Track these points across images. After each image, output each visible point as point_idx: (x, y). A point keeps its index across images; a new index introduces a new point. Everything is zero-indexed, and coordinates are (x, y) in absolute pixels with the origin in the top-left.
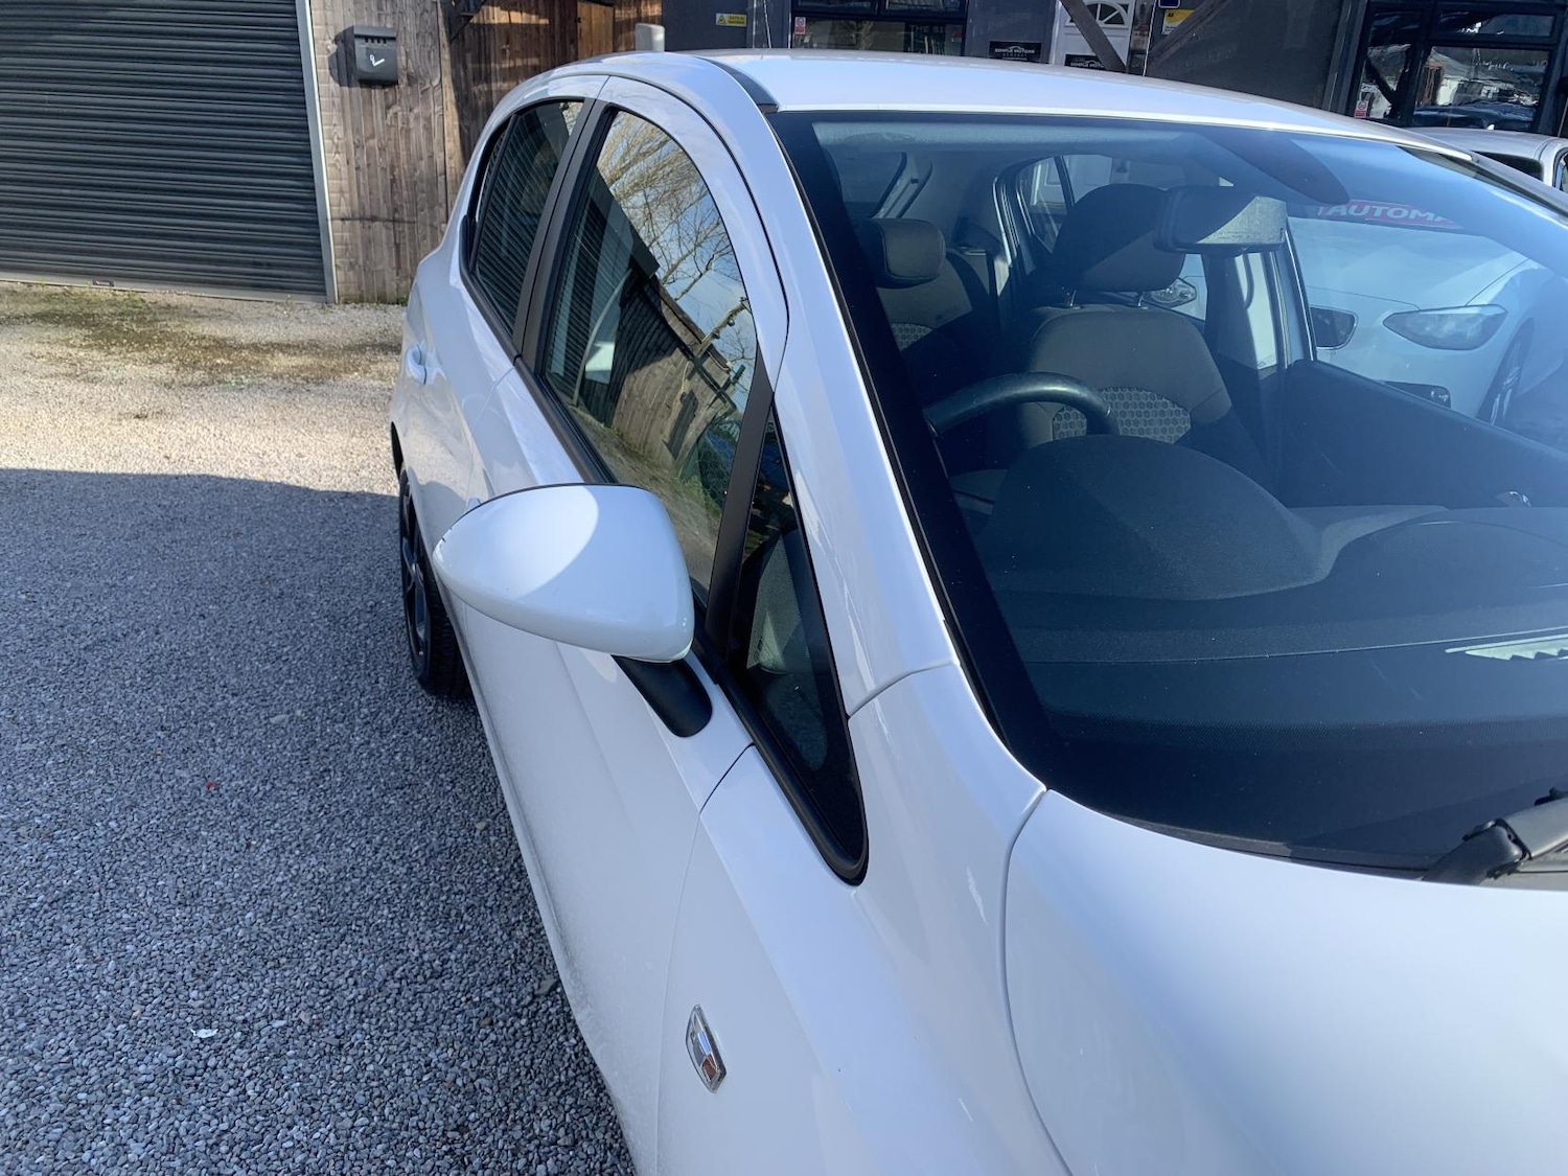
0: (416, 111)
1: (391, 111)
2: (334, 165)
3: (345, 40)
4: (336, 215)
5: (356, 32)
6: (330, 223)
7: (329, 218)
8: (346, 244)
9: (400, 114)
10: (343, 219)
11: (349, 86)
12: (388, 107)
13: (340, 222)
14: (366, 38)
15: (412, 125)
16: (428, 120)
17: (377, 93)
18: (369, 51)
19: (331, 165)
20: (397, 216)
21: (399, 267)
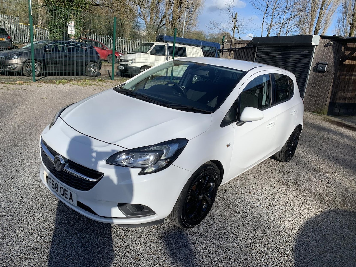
0: (327, 77)
1: (322, 77)
2: (309, 85)
3: (317, 64)
4: (306, 94)
5: (319, 63)
6: (304, 95)
7: (305, 94)
8: (306, 100)
9: (324, 78)
10: (307, 95)
11: (316, 72)
12: (322, 76)
13: (306, 96)
14: (321, 64)
15: (326, 80)
16: (329, 79)
17: (321, 74)
18: (321, 66)
19: (308, 85)
20: (317, 96)
21: (315, 106)
